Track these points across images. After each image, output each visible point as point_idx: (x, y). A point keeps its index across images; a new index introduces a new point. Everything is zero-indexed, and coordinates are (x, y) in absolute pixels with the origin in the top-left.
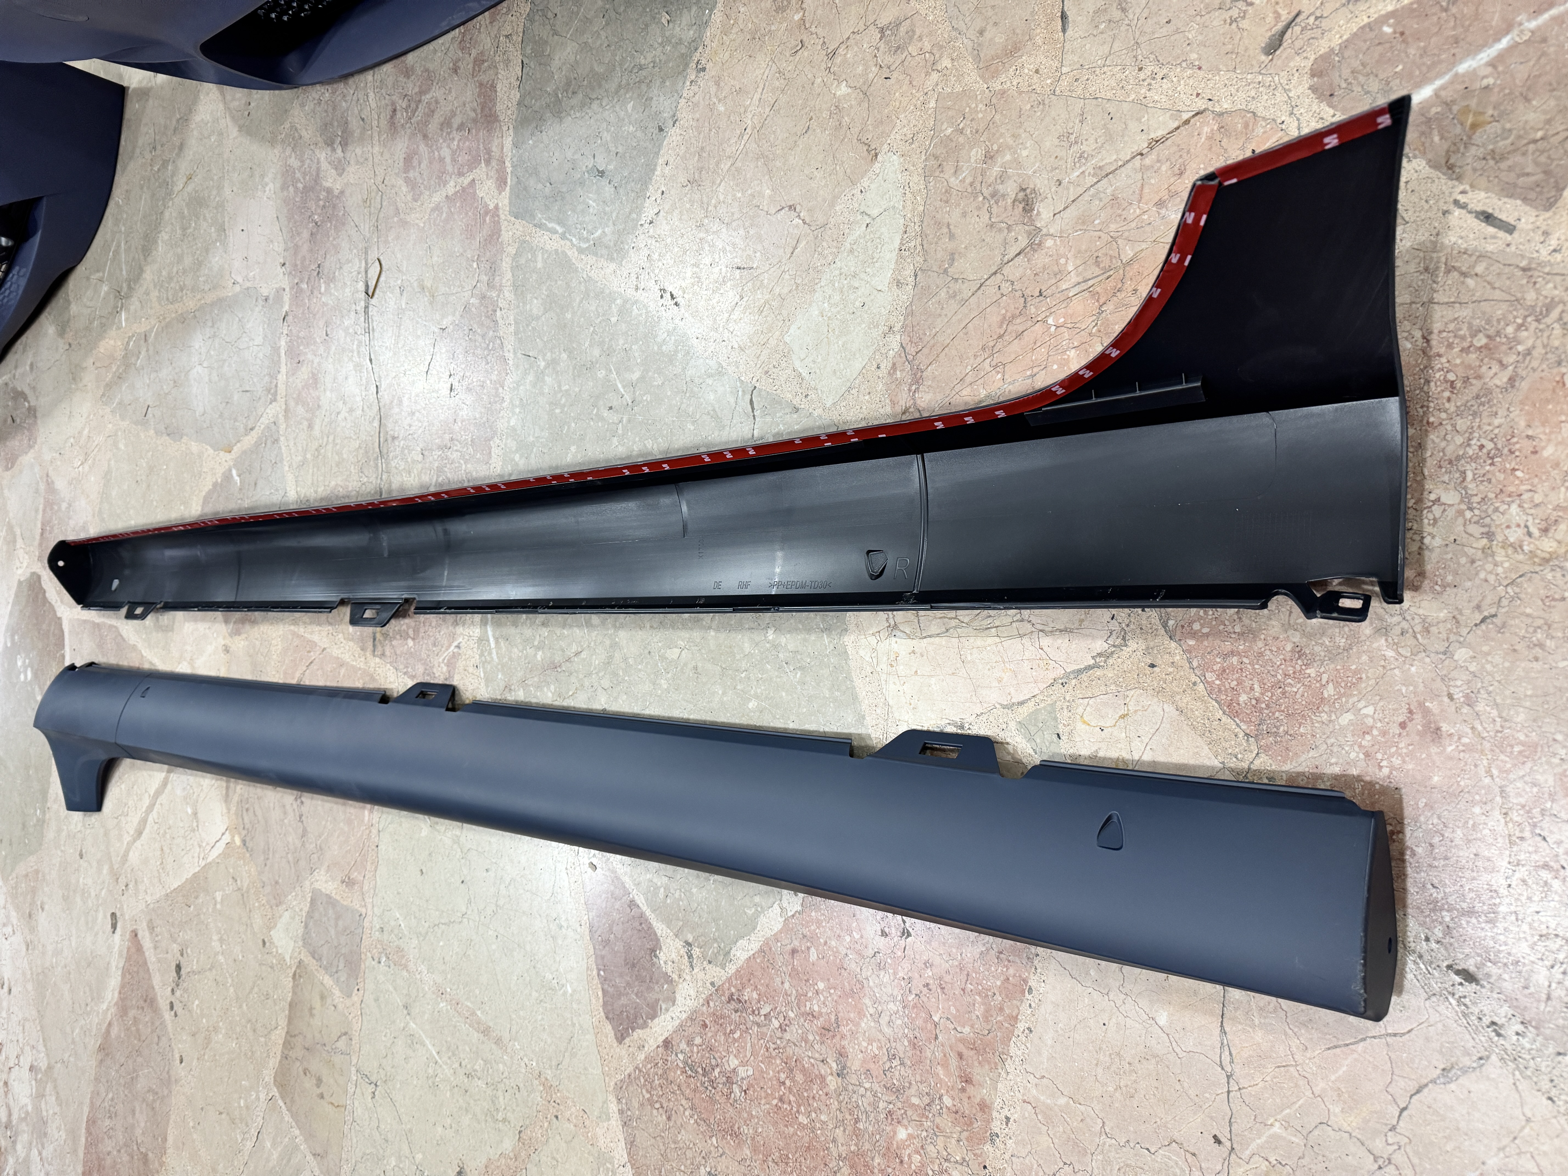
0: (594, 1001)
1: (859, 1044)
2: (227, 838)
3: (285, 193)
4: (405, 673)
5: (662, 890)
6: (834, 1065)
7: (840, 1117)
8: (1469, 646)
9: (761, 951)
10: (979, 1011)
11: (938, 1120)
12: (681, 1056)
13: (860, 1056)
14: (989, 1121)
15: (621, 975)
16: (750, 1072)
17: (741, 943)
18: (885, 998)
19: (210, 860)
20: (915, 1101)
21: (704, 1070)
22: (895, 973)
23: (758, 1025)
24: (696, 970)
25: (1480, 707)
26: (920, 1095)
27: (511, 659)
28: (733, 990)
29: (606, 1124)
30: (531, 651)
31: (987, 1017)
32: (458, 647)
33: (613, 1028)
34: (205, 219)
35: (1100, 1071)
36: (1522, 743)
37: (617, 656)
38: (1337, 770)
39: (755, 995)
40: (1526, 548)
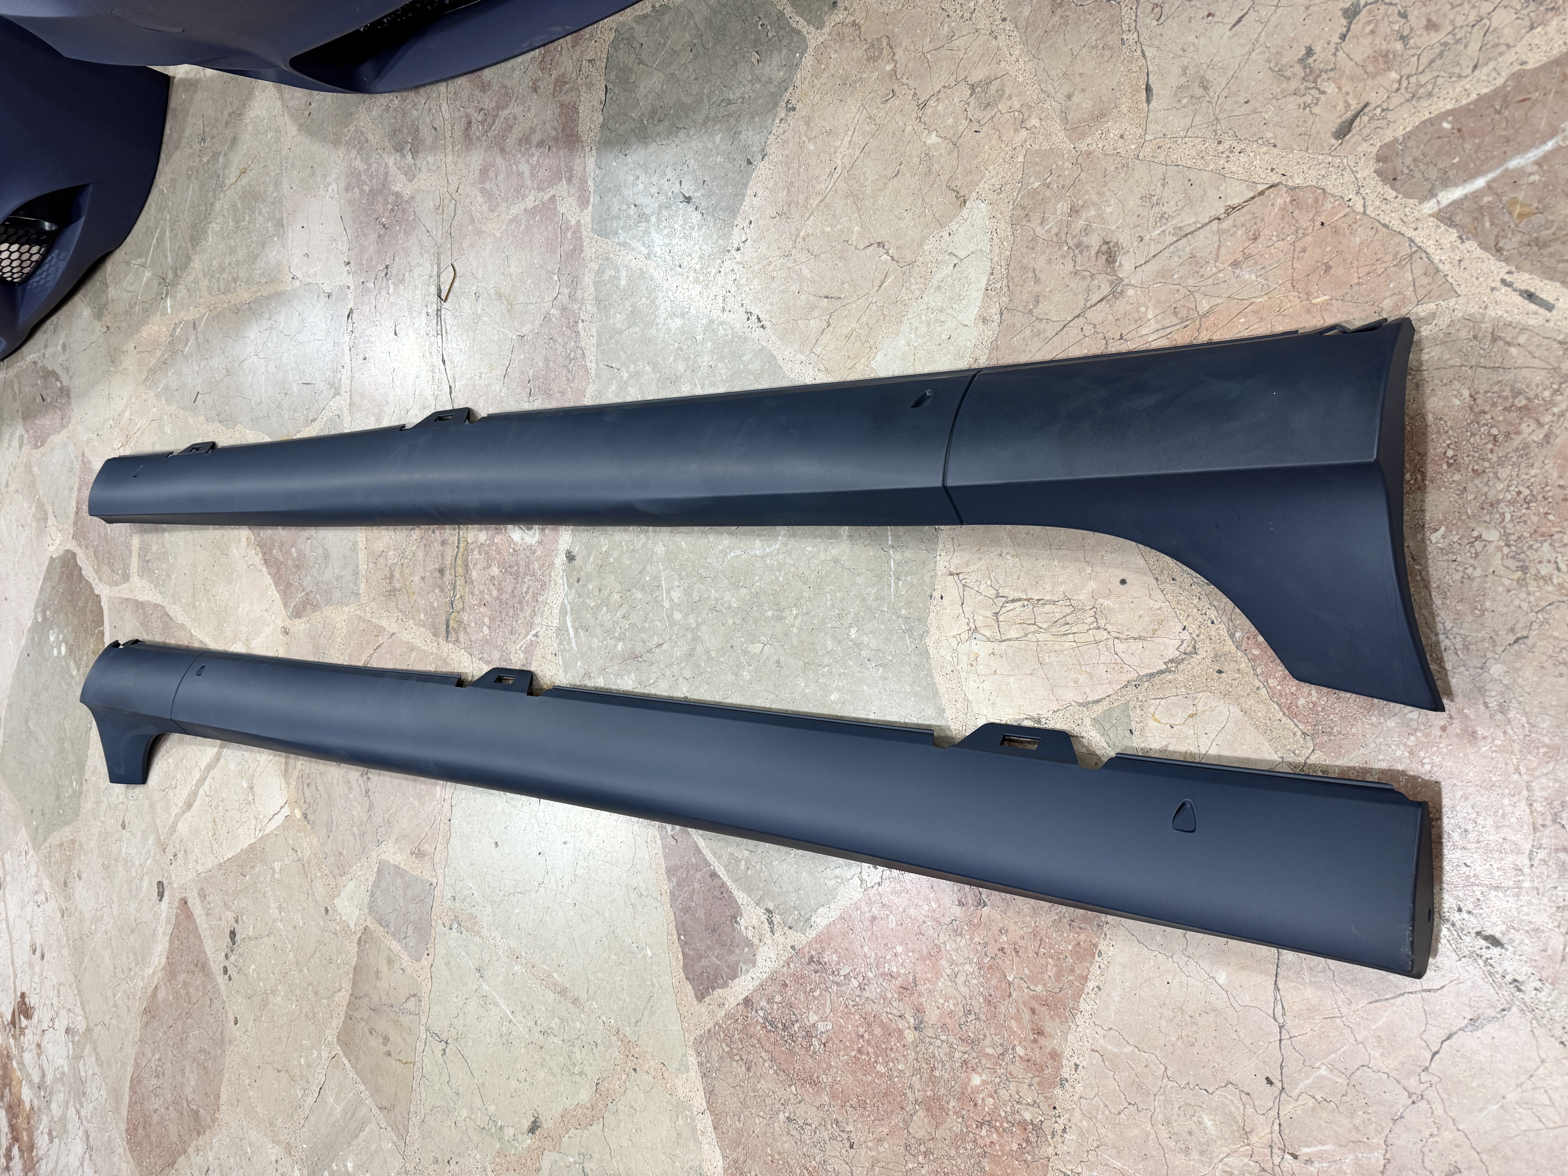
0: (674, 963)
1: (936, 1002)
2: (286, 811)
3: (350, 194)
4: (480, 659)
5: (743, 862)
6: (912, 1020)
7: (917, 1065)
8: (1504, 663)
9: (842, 918)
10: (1051, 972)
11: (1011, 1067)
12: (761, 1013)
13: (937, 1012)
14: (1059, 1068)
15: (701, 940)
16: (829, 1027)
17: (821, 910)
18: (962, 961)
19: (267, 831)
20: (990, 1051)
21: (784, 1025)
22: (971, 939)
23: (838, 984)
24: (776, 935)
25: (1512, 715)
26: (994, 1046)
27: (590, 648)
28: (813, 953)
29: (685, 1076)
30: (612, 642)
31: (1058, 976)
32: (536, 635)
33: (693, 988)
34: (260, 213)
35: (1163, 1023)
36: (1547, 746)
37: (699, 649)
38: (1384, 765)
39: (835, 958)
40: (1555, 581)
